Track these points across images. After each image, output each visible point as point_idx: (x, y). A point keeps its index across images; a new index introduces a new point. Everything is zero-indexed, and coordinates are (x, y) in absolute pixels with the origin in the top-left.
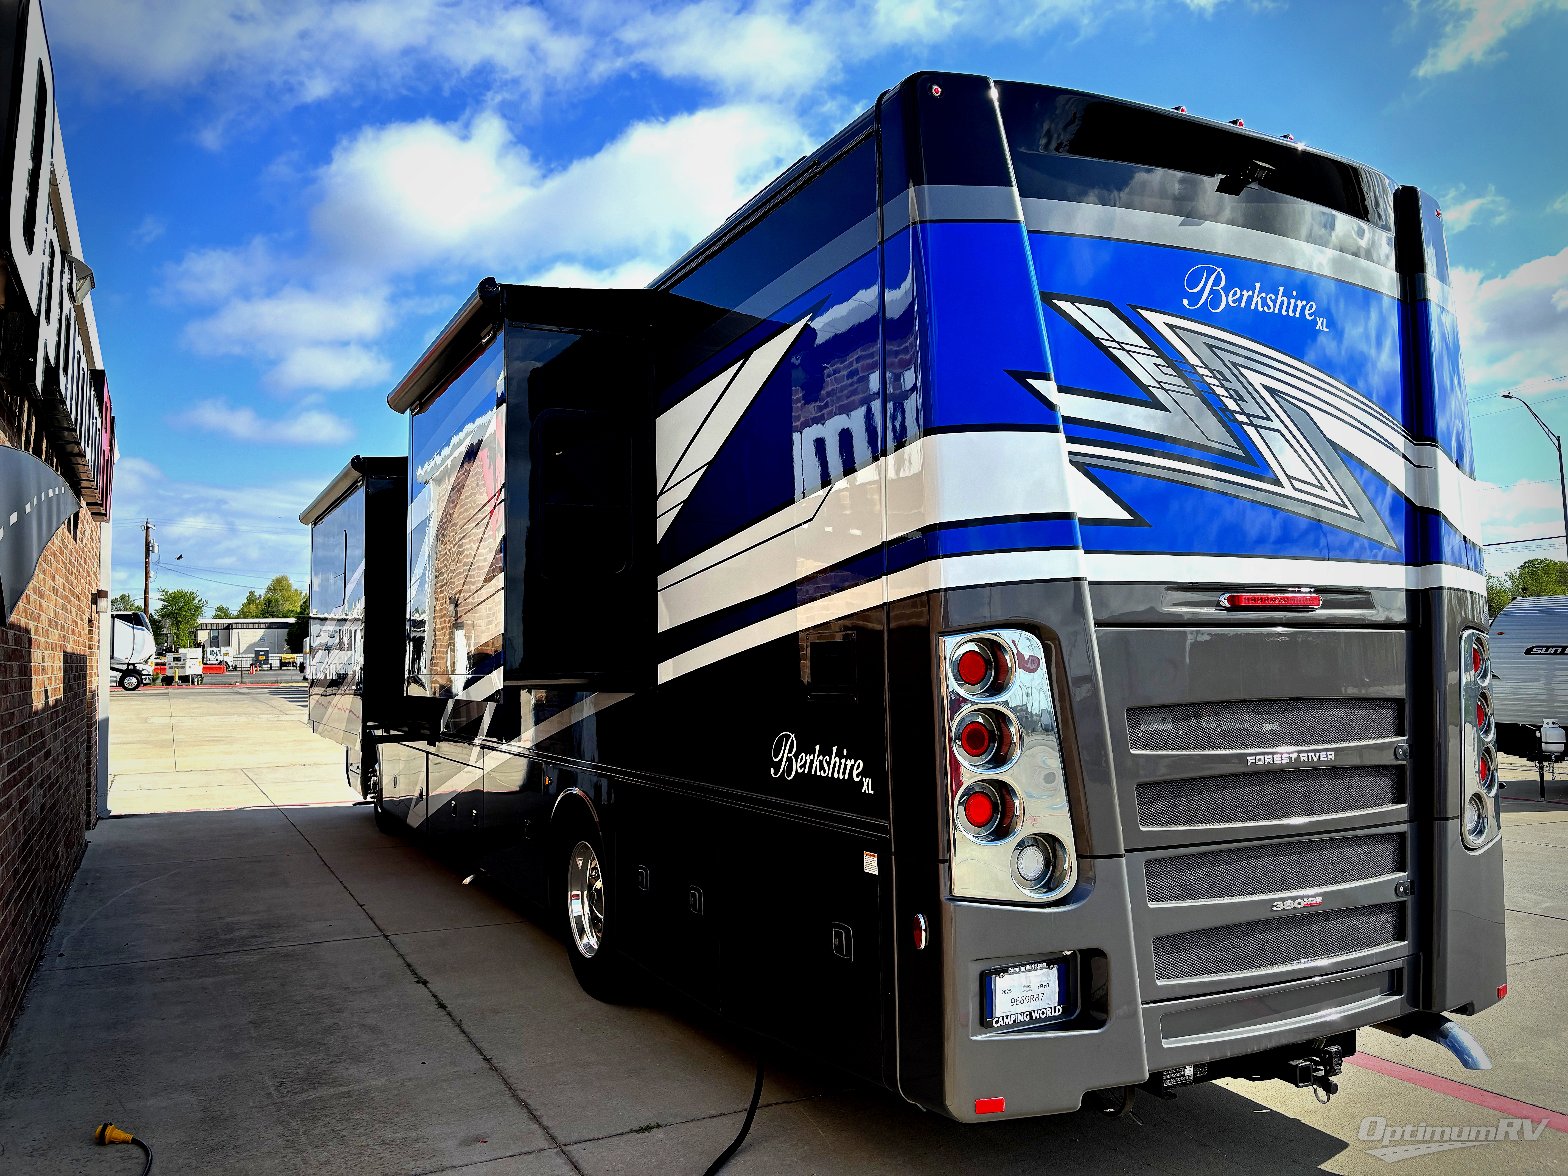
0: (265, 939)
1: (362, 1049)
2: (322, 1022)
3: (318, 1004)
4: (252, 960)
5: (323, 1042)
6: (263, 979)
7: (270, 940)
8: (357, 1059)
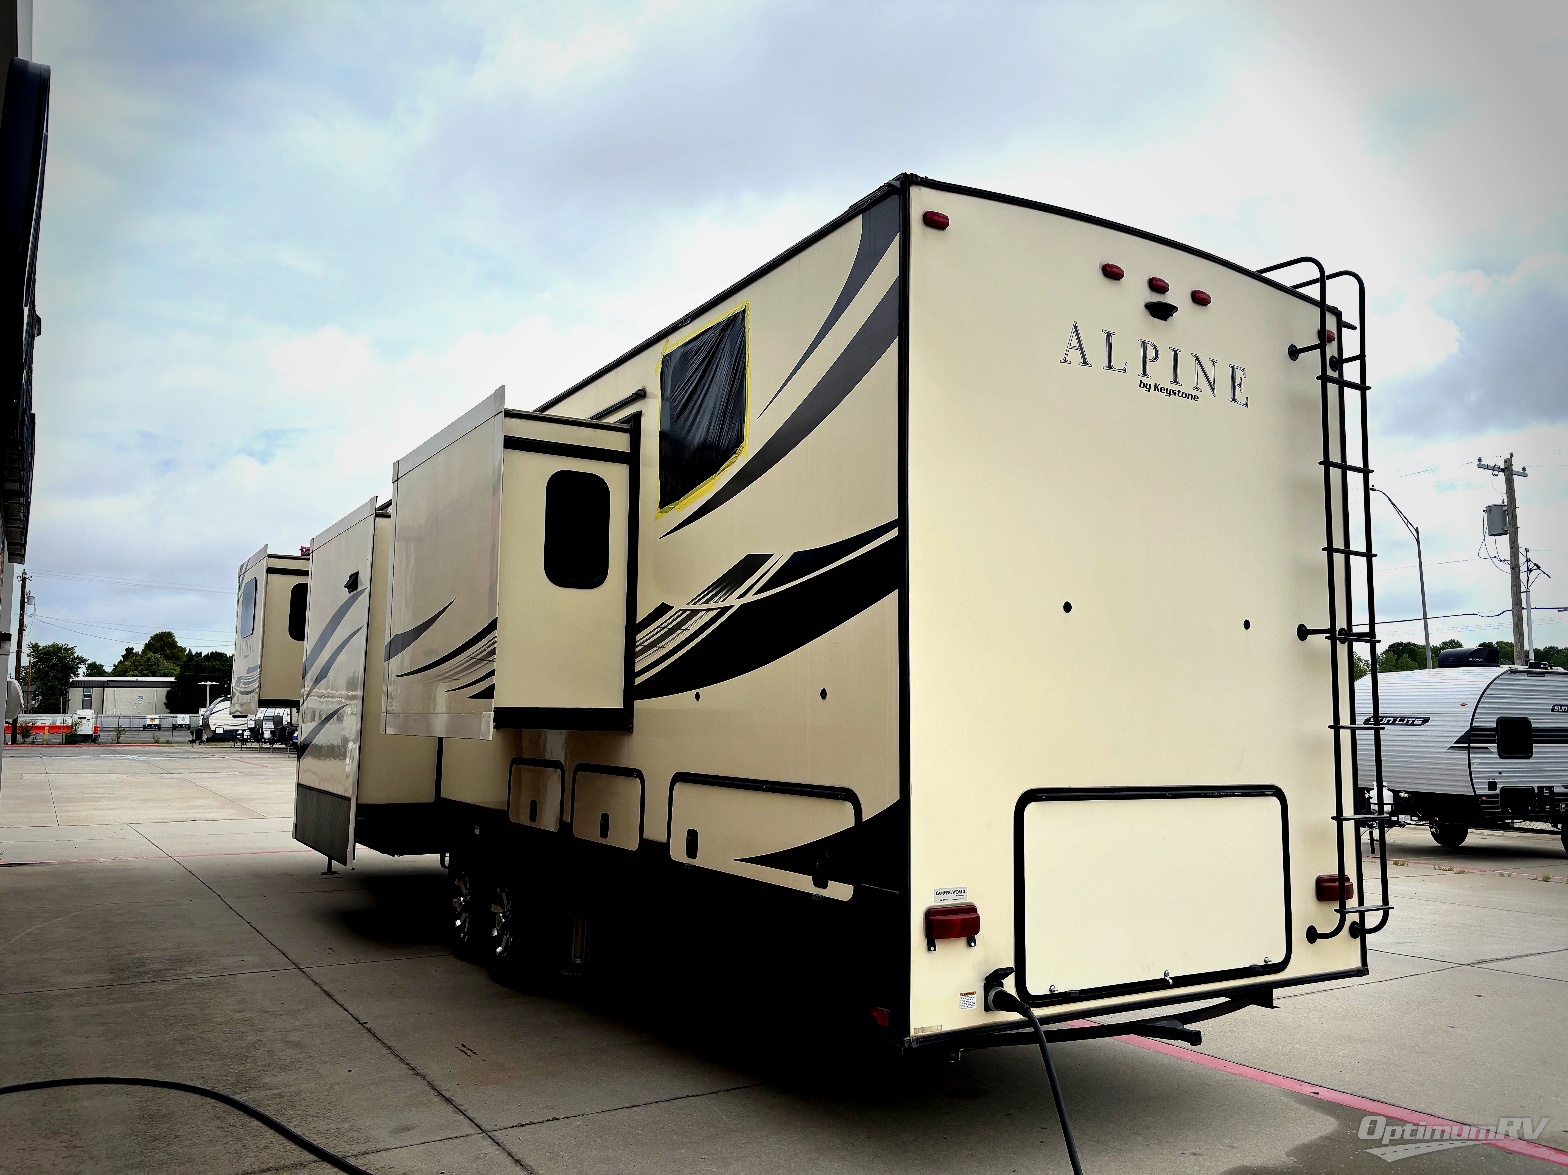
0: (179, 972)
1: (288, 1061)
2: (246, 1040)
3: (240, 1024)
4: (168, 989)
5: (249, 1055)
6: (183, 1004)
7: (183, 972)
8: (284, 1068)
